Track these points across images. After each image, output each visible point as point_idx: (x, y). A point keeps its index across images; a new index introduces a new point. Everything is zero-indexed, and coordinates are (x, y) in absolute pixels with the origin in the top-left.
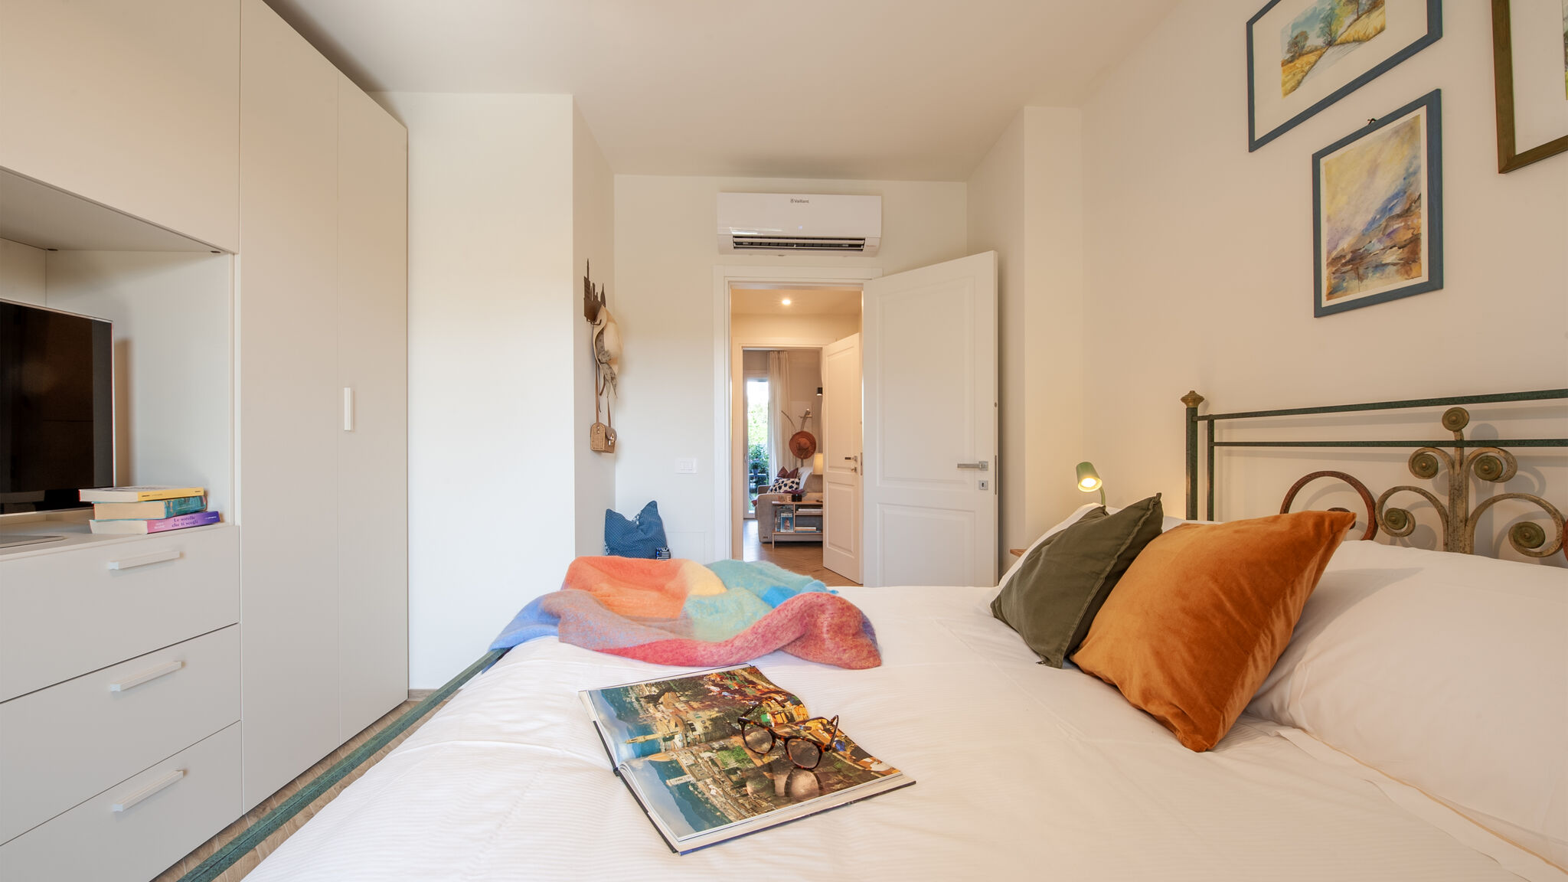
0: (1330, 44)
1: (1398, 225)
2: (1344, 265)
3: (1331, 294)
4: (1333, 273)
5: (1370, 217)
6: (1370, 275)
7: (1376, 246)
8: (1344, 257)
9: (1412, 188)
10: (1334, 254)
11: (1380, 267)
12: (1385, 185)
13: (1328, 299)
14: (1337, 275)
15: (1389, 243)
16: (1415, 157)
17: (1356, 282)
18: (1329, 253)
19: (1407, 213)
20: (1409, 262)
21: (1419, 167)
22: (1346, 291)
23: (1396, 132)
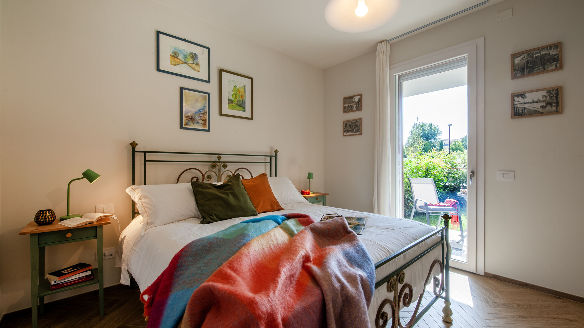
0: (186, 63)
1: (202, 115)
2: (190, 119)
3: (186, 125)
4: (186, 120)
5: (196, 111)
6: (196, 124)
7: (197, 118)
8: (189, 117)
9: (205, 109)
10: (187, 115)
11: (198, 123)
12: (199, 106)
13: (185, 126)
14: (187, 120)
15: (200, 118)
16: (206, 104)
17: (192, 124)
18: (185, 114)
19: (204, 114)
20: (204, 124)
21: (206, 106)
22: (190, 125)
23: (202, 96)
